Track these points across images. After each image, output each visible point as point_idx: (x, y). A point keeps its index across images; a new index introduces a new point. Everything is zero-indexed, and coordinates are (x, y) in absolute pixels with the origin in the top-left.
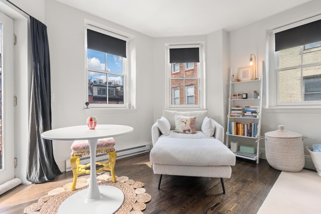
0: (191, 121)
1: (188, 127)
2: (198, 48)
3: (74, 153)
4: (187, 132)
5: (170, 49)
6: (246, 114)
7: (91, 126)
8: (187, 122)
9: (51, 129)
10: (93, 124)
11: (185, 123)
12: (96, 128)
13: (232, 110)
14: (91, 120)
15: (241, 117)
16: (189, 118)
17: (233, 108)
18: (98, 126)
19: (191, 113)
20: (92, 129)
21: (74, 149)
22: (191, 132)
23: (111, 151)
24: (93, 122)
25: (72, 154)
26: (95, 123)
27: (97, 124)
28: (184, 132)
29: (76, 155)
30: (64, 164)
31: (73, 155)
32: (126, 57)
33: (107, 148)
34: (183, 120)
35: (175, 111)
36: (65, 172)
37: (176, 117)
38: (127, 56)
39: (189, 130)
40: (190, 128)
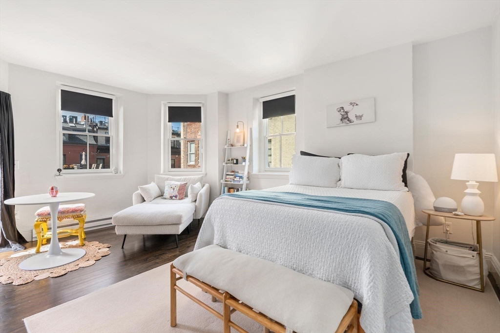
0: (180, 187)
1: (176, 193)
2: (200, 107)
3: (38, 219)
4: (174, 198)
5: (169, 107)
6: (235, 179)
7: (52, 194)
8: (175, 188)
9: (14, 197)
10: (55, 192)
11: (174, 189)
12: (57, 195)
13: (227, 175)
14: (52, 189)
15: (232, 183)
16: (179, 183)
17: (227, 173)
18: (59, 194)
19: (185, 178)
20: (53, 197)
21: (38, 215)
22: (178, 198)
23: (78, 217)
24: (54, 190)
25: (36, 219)
26: (57, 192)
27: (59, 192)
28: (171, 198)
29: (40, 221)
30: (30, 234)
31: (37, 221)
32: (112, 117)
33: (74, 214)
34: (172, 186)
35: (169, 176)
36: (32, 241)
37: (167, 183)
38: (113, 115)
39: (176, 197)
40: (177, 194)
